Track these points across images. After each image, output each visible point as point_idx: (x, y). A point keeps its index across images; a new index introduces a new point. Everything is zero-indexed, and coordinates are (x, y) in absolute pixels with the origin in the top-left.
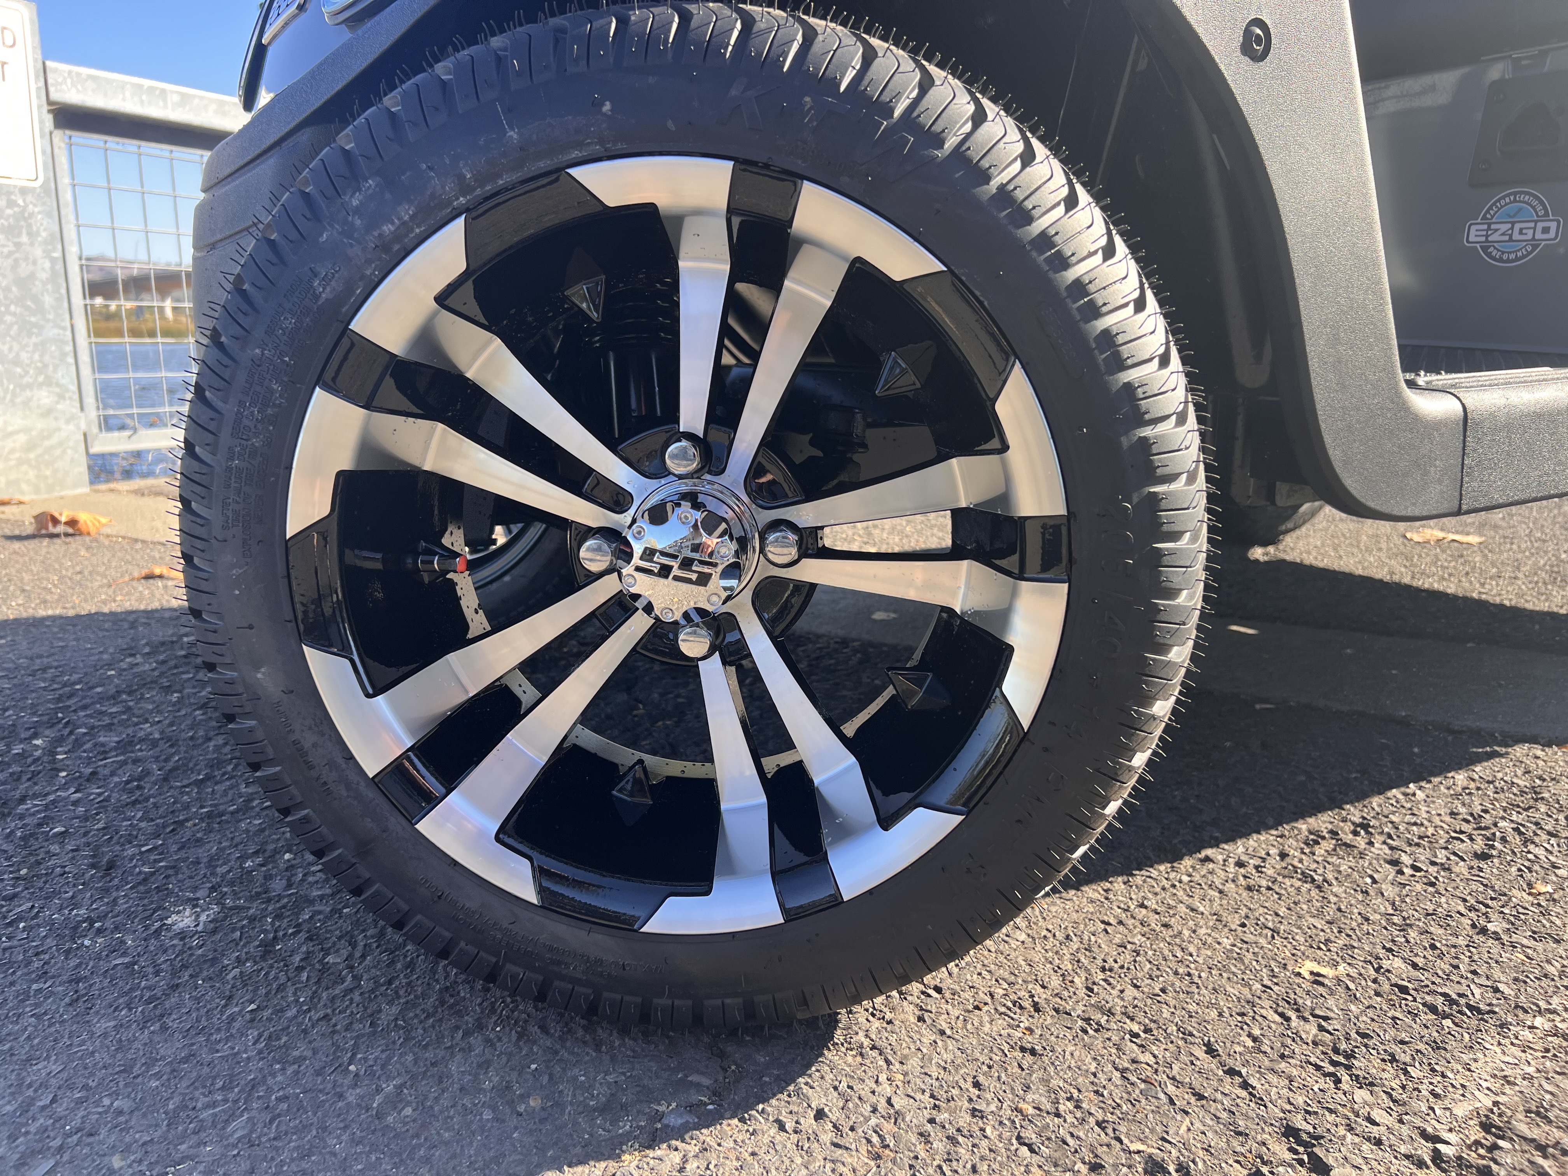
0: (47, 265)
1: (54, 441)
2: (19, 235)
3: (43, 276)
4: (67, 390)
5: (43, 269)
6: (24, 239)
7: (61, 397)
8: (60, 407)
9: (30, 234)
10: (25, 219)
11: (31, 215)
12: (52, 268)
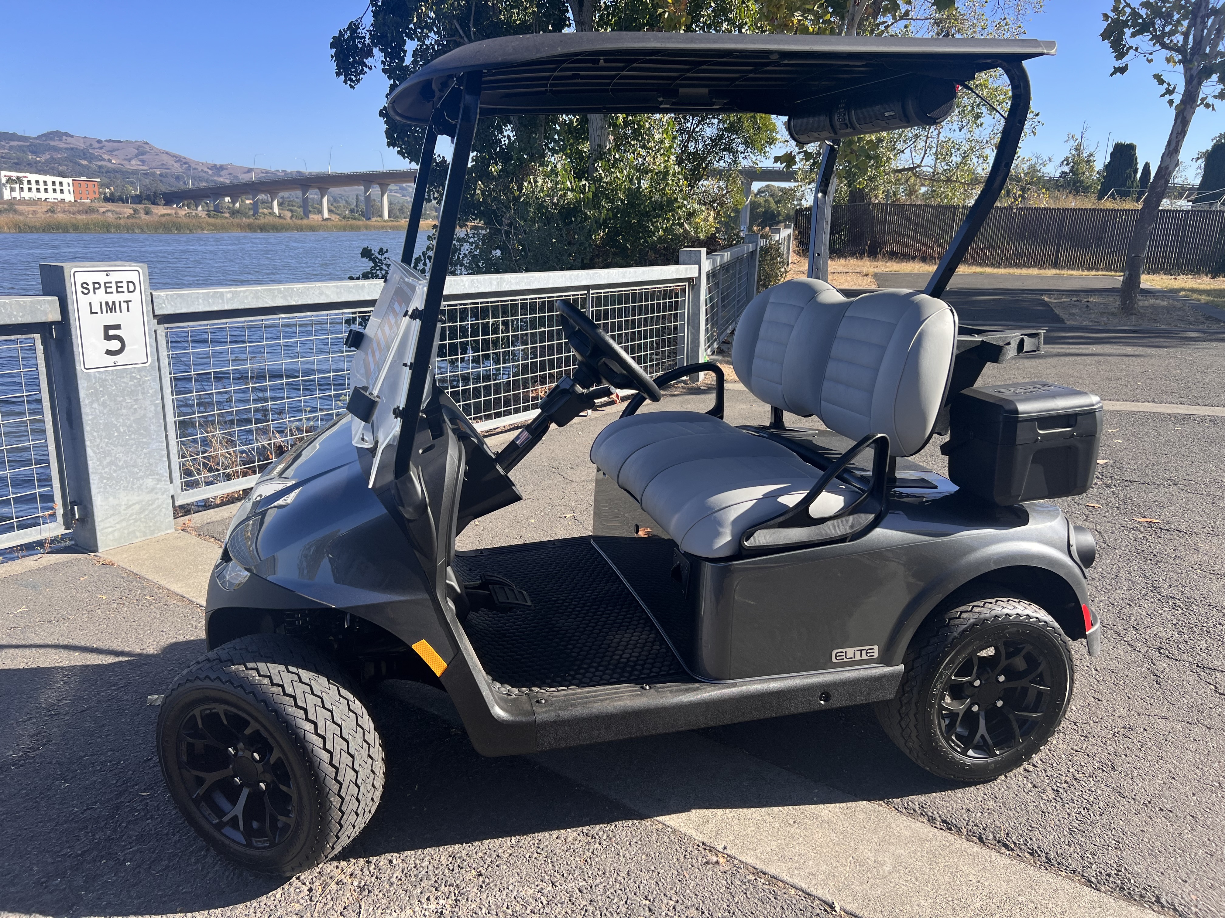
0: (153, 408)
1: (154, 506)
2: (137, 395)
3: (151, 415)
4: (163, 476)
5: (150, 411)
6: (140, 396)
7: (159, 480)
8: (158, 486)
9: (143, 393)
10: (140, 385)
11: (145, 382)
12: (155, 410)
